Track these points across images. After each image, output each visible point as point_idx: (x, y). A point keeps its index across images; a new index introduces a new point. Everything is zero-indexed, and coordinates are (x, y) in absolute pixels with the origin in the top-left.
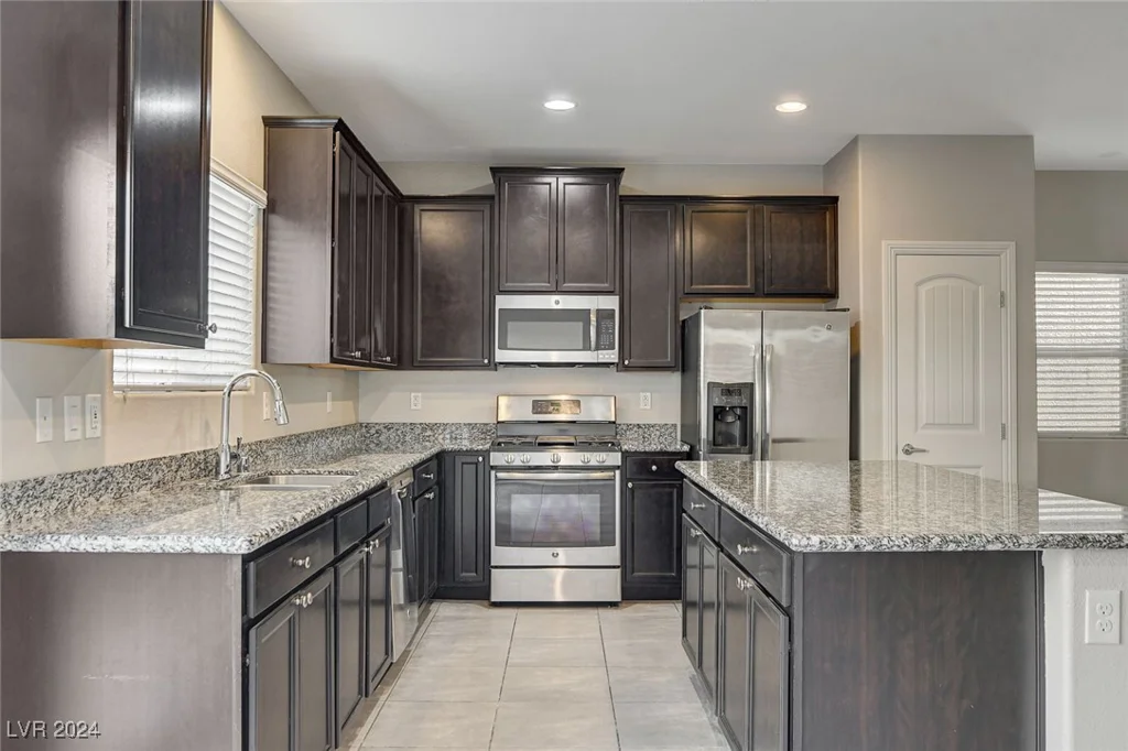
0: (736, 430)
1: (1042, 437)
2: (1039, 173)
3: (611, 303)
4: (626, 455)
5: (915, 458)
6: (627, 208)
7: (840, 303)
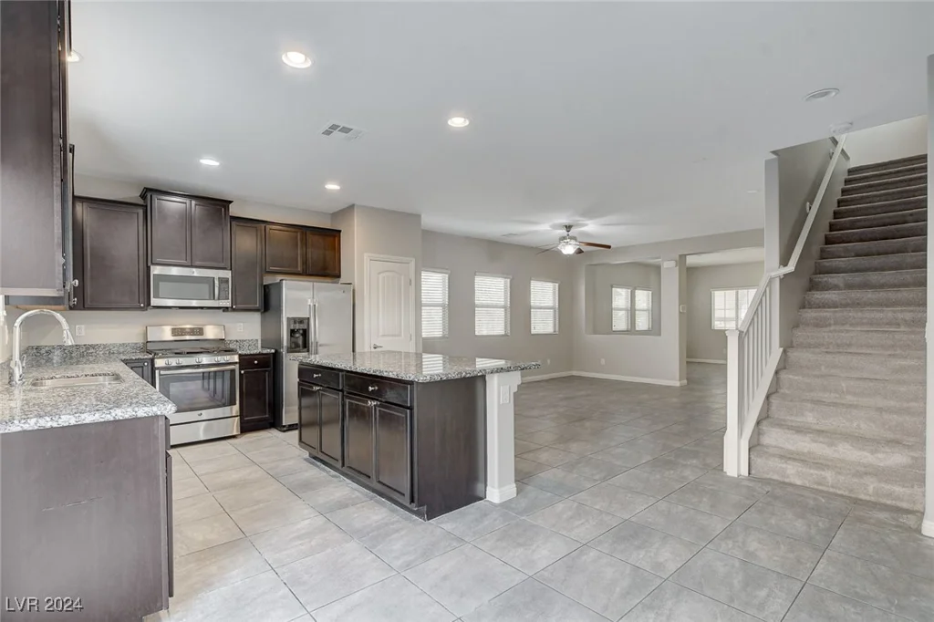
0: (300, 341)
1: (424, 339)
2: (423, 230)
3: (227, 274)
4: (240, 355)
5: (378, 349)
6: (233, 223)
7: (343, 279)
